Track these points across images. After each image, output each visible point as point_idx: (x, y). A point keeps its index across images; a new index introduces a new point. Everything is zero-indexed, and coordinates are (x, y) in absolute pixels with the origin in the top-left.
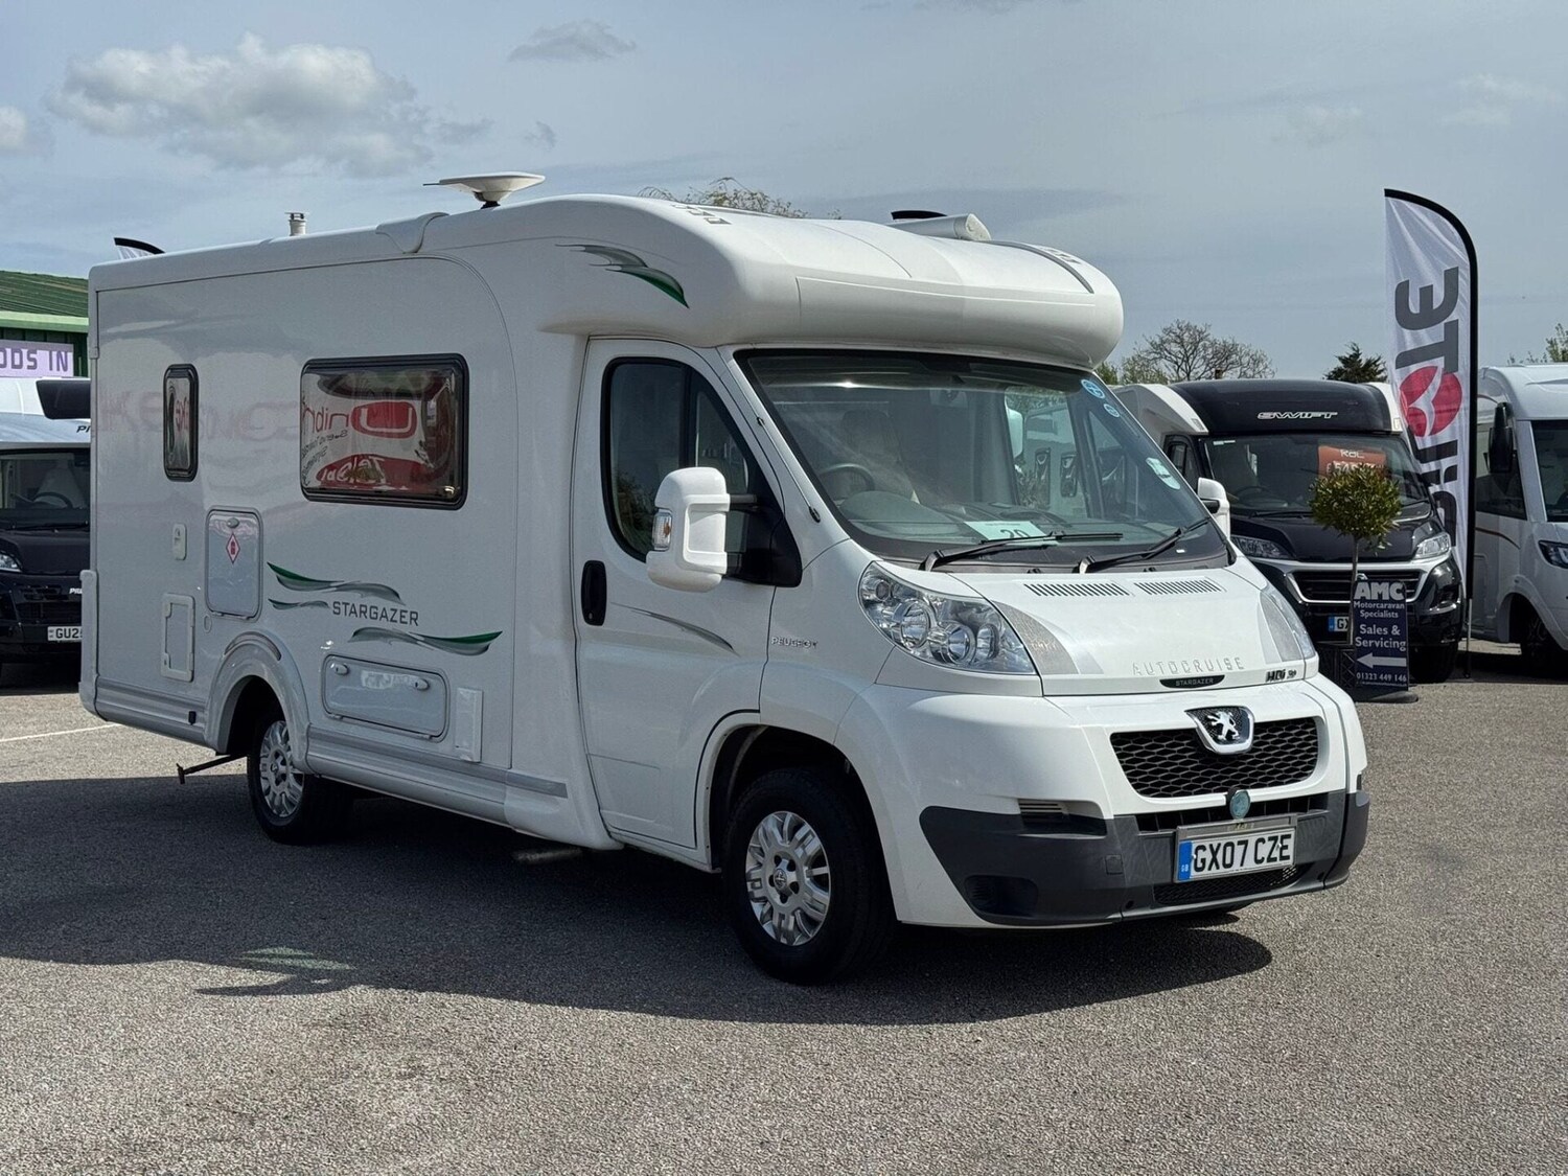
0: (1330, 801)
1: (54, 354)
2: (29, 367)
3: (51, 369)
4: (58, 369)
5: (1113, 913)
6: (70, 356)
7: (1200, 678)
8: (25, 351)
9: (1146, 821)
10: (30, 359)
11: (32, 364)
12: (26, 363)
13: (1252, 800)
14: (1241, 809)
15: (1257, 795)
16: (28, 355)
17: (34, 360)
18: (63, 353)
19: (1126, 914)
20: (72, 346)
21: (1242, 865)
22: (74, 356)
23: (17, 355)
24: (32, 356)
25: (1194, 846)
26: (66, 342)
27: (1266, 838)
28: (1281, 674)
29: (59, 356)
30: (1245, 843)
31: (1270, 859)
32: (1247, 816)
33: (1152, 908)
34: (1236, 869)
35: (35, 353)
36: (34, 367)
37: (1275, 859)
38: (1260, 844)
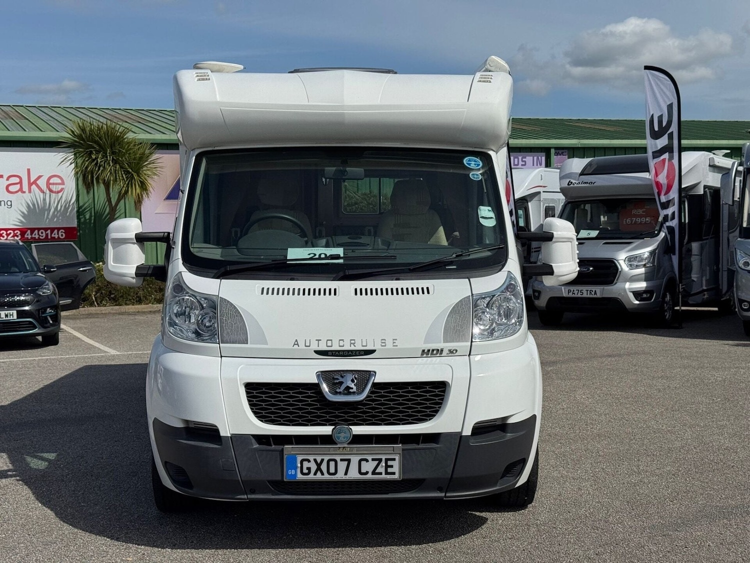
0: (442, 439)
1: (535, 158)
2: (522, 165)
3: (533, 165)
4: (537, 165)
5: (241, 495)
6: (544, 158)
7: (352, 351)
8: (520, 158)
9: (262, 439)
10: (522, 161)
11: (524, 163)
12: (521, 163)
13: (354, 433)
14: (343, 437)
15: (358, 430)
16: (522, 159)
17: (525, 162)
18: (540, 158)
19: (249, 496)
20: (545, 153)
21: (346, 474)
22: (546, 159)
23: (516, 160)
24: (524, 159)
25: (299, 458)
26: (542, 152)
27: (370, 458)
28: (440, 352)
29: (538, 159)
30: (349, 461)
31: (374, 473)
32: (349, 444)
33: (273, 495)
34: (340, 476)
35: (525, 158)
36: (525, 165)
37: (381, 474)
38: (363, 463)
